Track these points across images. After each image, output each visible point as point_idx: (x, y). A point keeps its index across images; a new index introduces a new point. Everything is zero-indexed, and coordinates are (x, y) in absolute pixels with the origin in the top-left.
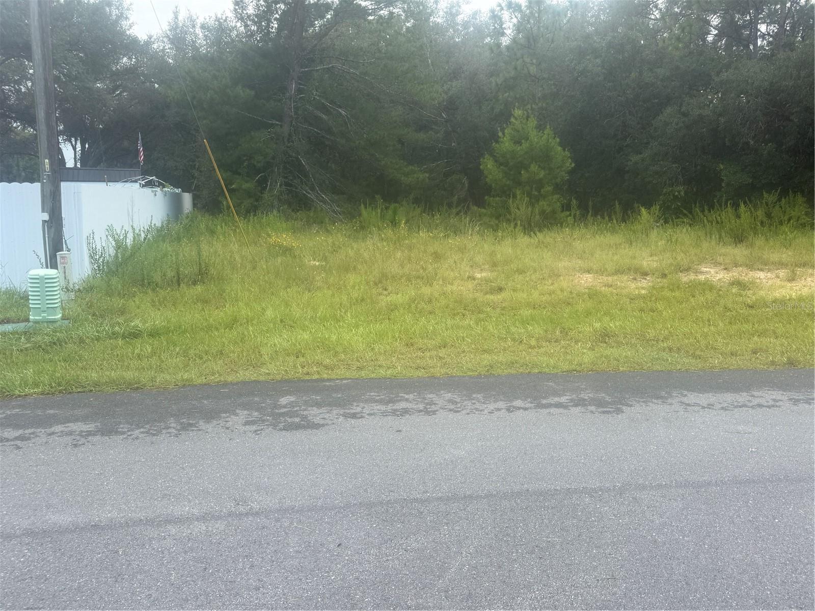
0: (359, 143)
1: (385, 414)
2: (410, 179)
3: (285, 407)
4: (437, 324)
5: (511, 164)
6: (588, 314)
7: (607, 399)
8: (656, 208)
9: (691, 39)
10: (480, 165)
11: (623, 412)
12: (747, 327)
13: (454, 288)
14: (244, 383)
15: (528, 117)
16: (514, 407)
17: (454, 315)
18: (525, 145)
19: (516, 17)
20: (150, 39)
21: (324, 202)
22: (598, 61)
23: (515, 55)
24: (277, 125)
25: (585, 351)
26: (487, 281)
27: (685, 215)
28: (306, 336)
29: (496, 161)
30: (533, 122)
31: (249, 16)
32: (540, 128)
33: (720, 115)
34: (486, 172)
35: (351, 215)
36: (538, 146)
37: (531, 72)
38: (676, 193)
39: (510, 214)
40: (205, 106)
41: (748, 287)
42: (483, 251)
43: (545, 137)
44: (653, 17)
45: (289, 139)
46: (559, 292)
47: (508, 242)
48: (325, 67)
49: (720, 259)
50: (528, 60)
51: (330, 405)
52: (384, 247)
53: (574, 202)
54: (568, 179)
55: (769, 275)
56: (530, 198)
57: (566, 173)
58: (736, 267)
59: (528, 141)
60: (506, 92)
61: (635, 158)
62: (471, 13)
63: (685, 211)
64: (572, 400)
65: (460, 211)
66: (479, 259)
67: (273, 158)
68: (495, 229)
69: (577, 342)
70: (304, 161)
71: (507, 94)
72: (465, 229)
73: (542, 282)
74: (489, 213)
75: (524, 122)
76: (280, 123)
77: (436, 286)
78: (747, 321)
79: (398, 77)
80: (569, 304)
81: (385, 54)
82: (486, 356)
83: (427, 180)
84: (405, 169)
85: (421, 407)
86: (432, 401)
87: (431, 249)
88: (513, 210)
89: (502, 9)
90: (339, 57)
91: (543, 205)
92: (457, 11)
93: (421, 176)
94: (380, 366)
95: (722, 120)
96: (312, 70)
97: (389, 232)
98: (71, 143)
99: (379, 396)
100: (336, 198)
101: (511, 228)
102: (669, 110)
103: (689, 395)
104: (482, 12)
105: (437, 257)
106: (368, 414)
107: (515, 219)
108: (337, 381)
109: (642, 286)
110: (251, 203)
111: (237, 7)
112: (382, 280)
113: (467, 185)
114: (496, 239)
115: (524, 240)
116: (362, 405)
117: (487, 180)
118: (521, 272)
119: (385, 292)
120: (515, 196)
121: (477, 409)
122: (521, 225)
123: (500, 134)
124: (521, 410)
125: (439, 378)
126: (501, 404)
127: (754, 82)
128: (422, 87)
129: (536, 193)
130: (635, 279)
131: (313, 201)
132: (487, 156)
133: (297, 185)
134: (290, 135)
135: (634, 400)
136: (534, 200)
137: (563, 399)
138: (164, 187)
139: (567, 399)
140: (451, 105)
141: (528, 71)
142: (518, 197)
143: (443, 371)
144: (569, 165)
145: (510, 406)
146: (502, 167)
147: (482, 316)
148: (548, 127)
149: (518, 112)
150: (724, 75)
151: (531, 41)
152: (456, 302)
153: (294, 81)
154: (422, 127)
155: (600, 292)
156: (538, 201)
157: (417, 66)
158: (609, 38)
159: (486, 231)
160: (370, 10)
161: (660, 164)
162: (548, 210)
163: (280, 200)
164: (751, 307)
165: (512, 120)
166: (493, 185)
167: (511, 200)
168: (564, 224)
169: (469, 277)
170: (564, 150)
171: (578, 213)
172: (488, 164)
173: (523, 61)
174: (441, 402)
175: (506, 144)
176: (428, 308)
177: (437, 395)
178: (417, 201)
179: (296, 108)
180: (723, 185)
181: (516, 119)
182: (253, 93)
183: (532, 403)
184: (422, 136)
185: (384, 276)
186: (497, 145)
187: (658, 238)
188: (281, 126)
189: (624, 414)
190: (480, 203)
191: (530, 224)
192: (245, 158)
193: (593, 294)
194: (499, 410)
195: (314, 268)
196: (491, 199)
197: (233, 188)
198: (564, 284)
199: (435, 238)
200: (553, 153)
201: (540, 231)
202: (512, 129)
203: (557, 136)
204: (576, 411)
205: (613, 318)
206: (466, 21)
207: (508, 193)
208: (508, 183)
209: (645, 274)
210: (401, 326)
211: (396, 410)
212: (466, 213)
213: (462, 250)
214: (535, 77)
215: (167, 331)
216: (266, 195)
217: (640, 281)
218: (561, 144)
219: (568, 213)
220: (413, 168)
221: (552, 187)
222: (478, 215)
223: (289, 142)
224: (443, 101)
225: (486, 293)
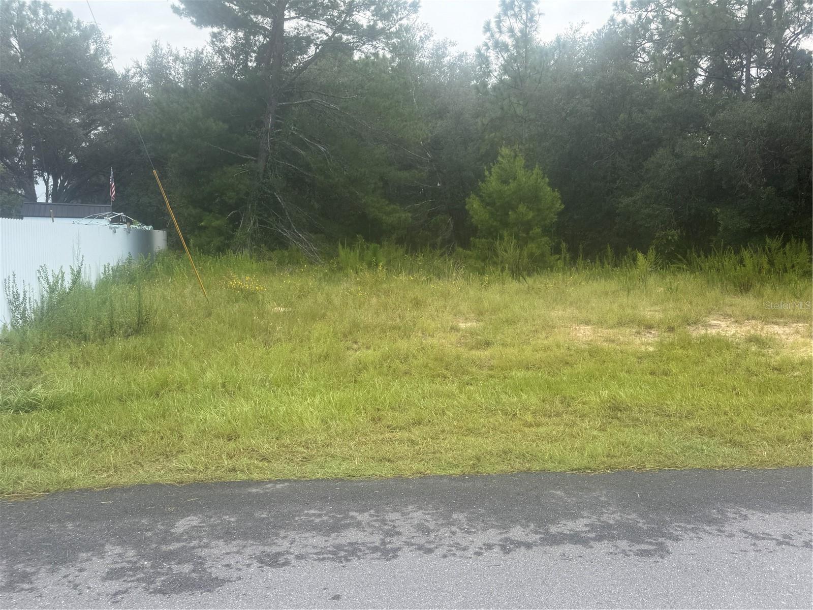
0: (339, 180)
1: (321, 556)
2: (392, 218)
3: (178, 540)
4: (412, 389)
5: (498, 204)
6: (591, 377)
7: (640, 525)
8: (652, 254)
9: (682, 79)
10: (466, 205)
11: (668, 552)
12: (781, 398)
13: (435, 341)
14: (141, 487)
15: (515, 157)
16: (512, 542)
17: (433, 376)
18: (513, 185)
19: (502, 56)
20: (128, 72)
21: (301, 241)
22: (587, 100)
23: (502, 94)
24: (253, 160)
25: (595, 433)
26: (472, 333)
27: (680, 260)
28: (246, 408)
29: (482, 201)
30: (521, 161)
31: (227, 49)
32: (528, 167)
33: (716, 157)
34: (471, 213)
35: (330, 256)
36: (527, 185)
37: (518, 112)
38: (670, 238)
39: (497, 256)
40: (173, 139)
41: (767, 344)
42: (468, 298)
43: (534, 176)
44: (640, 60)
45: (264, 175)
46: (555, 349)
47: (496, 287)
48: (304, 101)
49: (729, 310)
50: (514, 100)
51: (245, 536)
52: (358, 292)
53: (564, 245)
54: (556, 221)
55: (786, 329)
56: (519, 240)
57: (555, 215)
58: (748, 319)
59: (516, 181)
60: (492, 132)
61: (626, 201)
62: (457, 54)
63: (679, 256)
64: (592, 527)
65: (444, 253)
66: (464, 307)
67: (247, 194)
68: (482, 272)
69: (583, 417)
70: (280, 199)
71: (494, 134)
72: (448, 271)
73: (534, 336)
74: (475, 255)
75: (512, 160)
76: (255, 159)
77: (414, 340)
78: (780, 390)
79: (381, 112)
80: (568, 363)
81: (368, 89)
82: (471, 439)
83: (410, 220)
84: (387, 208)
85: (376, 539)
86: (394, 527)
87: (411, 295)
88: (500, 252)
89: (488, 48)
90: (319, 92)
91: (532, 247)
92: (443, 53)
93: (404, 215)
94: (333, 456)
95: (718, 162)
96: (291, 104)
97: (367, 275)
98: (44, 177)
99: (320, 516)
100: (313, 237)
101: (499, 272)
102: (661, 151)
103: (750, 516)
104: (468, 54)
105: (417, 303)
106: (297, 557)
107: (502, 262)
108: (269, 486)
109: (648, 342)
110: (221, 242)
111: (214, 40)
112: (352, 332)
113: (452, 226)
114: (482, 284)
115: (513, 285)
116: (292, 534)
117: (473, 220)
118: (510, 322)
119: (355, 346)
120: (502, 238)
121: (457, 545)
122: (509, 268)
123: (487, 173)
124: (523, 548)
125: (408, 481)
126: (493, 536)
127: (752, 123)
128: (405, 123)
129: (524, 235)
130: (638, 333)
131: (289, 240)
132: (472, 196)
133: (272, 223)
134: (265, 171)
135: (679, 527)
136: (522, 242)
137: (579, 525)
138: (131, 223)
139: (586, 525)
140: (436, 145)
141: (515, 112)
142: (506, 239)
143: (415, 466)
144: (559, 206)
145: (506, 539)
146: (488, 208)
147: (466, 378)
148: (537, 166)
149: (505, 151)
150: (721, 116)
151: (518, 80)
152: (436, 359)
153: (271, 115)
154: (408, 167)
155: (601, 349)
156: (526, 243)
157: (400, 102)
158: (599, 77)
159: (471, 274)
160: (351, 43)
161: (652, 207)
162: (538, 252)
163: (253, 239)
164: (778, 369)
165: (500, 158)
166: (479, 226)
167: (498, 243)
168: (554, 268)
169: (452, 328)
170: (554, 191)
171: (568, 256)
172: (474, 204)
173: (510, 101)
174: (406, 529)
175: (492, 183)
176: (403, 367)
177: (403, 514)
178: (400, 241)
179: (273, 143)
180: (720, 229)
181: (503, 157)
182: (226, 126)
183: (536, 533)
184: (404, 174)
185: (355, 326)
186: (484, 185)
187: (657, 285)
188: (256, 161)
189: (671, 557)
190: (465, 244)
191: (517, 267)
192: (217, 194)
193: (594, 352)
194: (489, 547)
195: (277, 315)
196: (477, 240)
197: (202, 226)
198: (561, 338)
199: (416, 281)
200: (542, 194)
201: (529, 275)
202: (499, 168)
203: (546, 176)
204: (602, 548)
205: (621, 385)
206: (452, 63)
207: (494, 234)
208: (495, 224)
209: (650, 327)
210: (369, 393)
211: (339, 548)
212: (450, 255)
213: (445, 296)
214: (522, 118)
215: (73, 400)
216: (238, 233)
217: (645, 335)
218: (549, 184)
219: (558, 256)
220: (395, 207)
221: (541, 229)
222: (463, 256)
223: (264, 178)
224: (428, 138)
225: (472, 349)
